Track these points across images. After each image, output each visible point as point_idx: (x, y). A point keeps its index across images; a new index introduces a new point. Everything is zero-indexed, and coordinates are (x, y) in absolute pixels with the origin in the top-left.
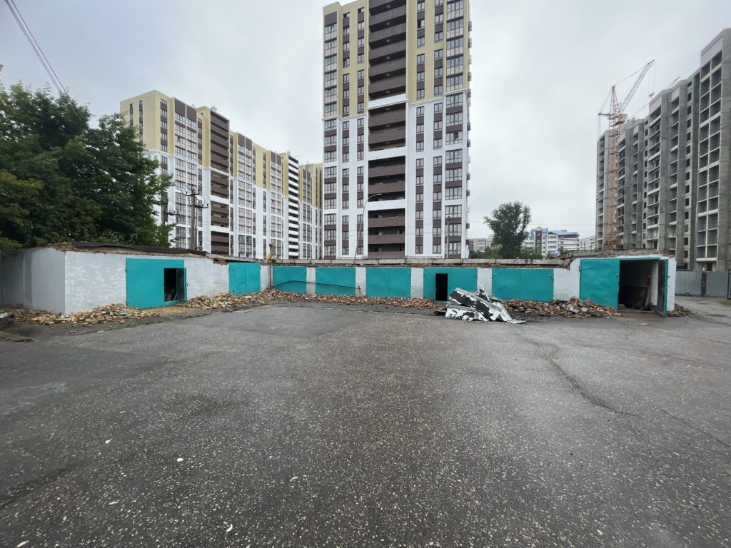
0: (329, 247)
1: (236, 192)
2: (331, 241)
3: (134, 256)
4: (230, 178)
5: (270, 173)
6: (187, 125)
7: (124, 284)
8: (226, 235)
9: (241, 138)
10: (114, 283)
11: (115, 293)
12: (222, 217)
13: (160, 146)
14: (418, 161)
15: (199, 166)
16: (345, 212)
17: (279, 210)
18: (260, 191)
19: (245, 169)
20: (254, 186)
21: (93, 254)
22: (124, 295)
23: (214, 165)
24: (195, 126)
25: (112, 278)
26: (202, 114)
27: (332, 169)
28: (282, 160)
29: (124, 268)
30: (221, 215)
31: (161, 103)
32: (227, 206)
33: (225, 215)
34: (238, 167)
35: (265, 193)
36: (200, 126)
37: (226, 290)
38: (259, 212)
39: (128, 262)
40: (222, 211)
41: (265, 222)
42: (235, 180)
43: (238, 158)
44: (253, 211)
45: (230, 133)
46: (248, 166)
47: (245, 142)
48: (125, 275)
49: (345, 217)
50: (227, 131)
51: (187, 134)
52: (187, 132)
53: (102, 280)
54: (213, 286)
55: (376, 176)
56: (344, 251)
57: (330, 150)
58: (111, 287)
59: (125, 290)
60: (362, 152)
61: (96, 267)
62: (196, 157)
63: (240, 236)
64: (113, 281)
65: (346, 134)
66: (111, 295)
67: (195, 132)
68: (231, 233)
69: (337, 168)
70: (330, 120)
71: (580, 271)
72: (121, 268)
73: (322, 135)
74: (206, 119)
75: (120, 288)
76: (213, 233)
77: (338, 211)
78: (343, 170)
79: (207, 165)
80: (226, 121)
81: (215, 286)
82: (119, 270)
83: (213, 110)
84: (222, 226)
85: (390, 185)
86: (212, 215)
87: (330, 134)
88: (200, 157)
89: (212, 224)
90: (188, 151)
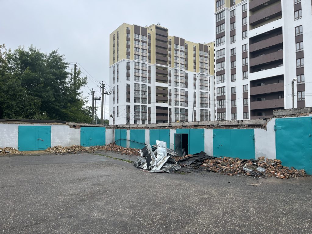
0: (221, 114)
1: (173, 77)
2: (222, 109)
3: (23, 125)
4: (169, 68)
5: (198, 59)
6: (141, 39)
7: (17, 138)
8: (166, 108)
9: (176, 39)
10: (12, 138)
11: (13, 142)
12: (164, 96)
13: (126, 56)
14: (297, 29)
15: (149, 64)
16: (233, 84)
17: (206, 86)
18: (191, 75)
19: (179, 61)
20: (186, 71)
21: (3, 124)
22: (17, 144)
23: (159, 62)
24: (146, 39)
25: (11, 135)
26: (151, 30)
27: (222, 51)
28: (209, 48)
29: (17, 130)
30: (163, 95)
31: (127, 30)
32: (167, 88)
33: (165, 95)
34: (174, 60)
35: (195, 75)
36: (149, 38)
37: (78, 143)
38: (190, 90)
39: (20, 128)
40: (164, 92)
41: (195, 97)
42: (172, 69)
43: (174, 54)
44: (186, 89)
45: (168, 38)
46: (182, 58)
47: (180, 41)
48: (18, 134)
49: (233, 88)
50: (167, 37)
51: (141, 45)
52: (141, 44)
53: (7, 136)
54: (69, 141)
55: (256, 49)
56: (233, 117)
57: (220, 36)
58: (11, 140)
59: (17, 141)
60: (246, 32)
61: (4, 130)
62: (147, 59)
63: (175, 108)
64: (12, 137)
65: (233, 21)
66: (11, 143)
67: (146, 42)
68: (169, 107)
69: (225, 49)
70: (220, 13)
71: (275, 130)
72: (16, 131)
73: (215, 25)
74: (153, 33)
75: (16, 140)
76: (157, 108)
77: (227, 84)
78: (231, 50)
79: (153, 63)
80: (166, 30)
81: (70, 141)
82: (15, 131)
83: (158, 26)
84: (164, 103)
85: (269, 55)
86: (157, 95)
87: (220, 24)
88: (149, 58)
89: (157, 102)
90: (142, 56)
